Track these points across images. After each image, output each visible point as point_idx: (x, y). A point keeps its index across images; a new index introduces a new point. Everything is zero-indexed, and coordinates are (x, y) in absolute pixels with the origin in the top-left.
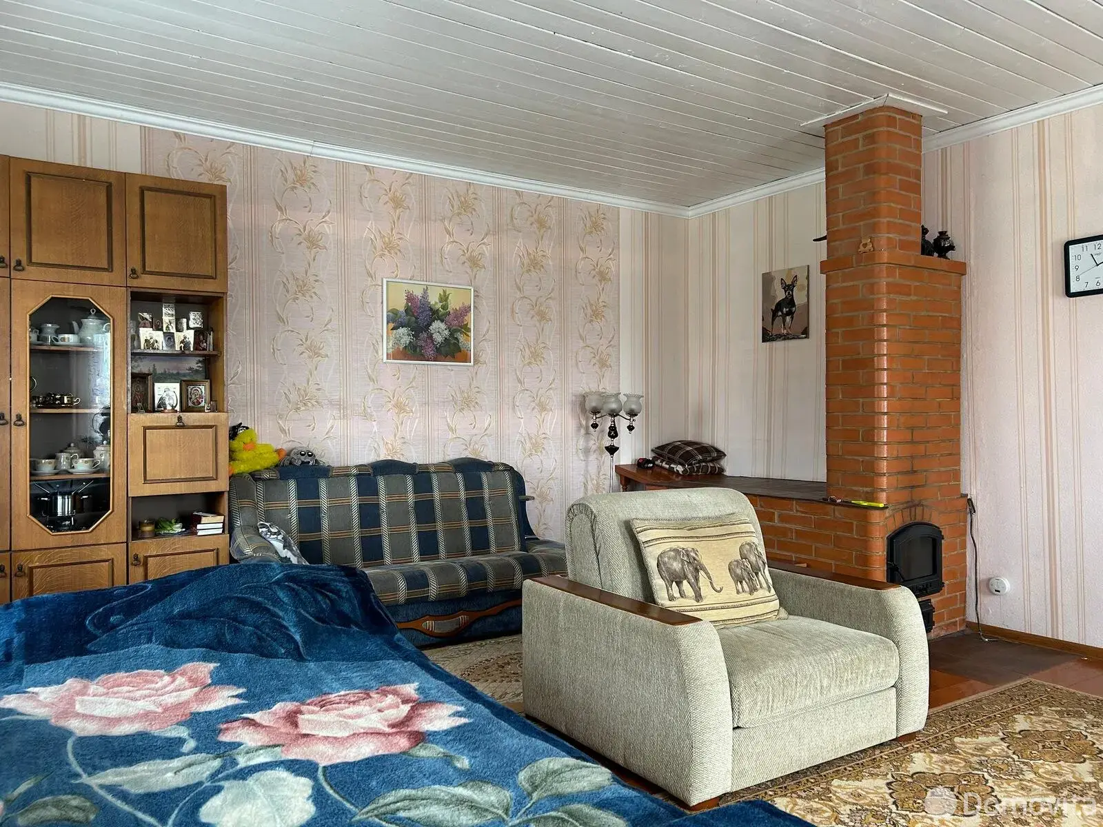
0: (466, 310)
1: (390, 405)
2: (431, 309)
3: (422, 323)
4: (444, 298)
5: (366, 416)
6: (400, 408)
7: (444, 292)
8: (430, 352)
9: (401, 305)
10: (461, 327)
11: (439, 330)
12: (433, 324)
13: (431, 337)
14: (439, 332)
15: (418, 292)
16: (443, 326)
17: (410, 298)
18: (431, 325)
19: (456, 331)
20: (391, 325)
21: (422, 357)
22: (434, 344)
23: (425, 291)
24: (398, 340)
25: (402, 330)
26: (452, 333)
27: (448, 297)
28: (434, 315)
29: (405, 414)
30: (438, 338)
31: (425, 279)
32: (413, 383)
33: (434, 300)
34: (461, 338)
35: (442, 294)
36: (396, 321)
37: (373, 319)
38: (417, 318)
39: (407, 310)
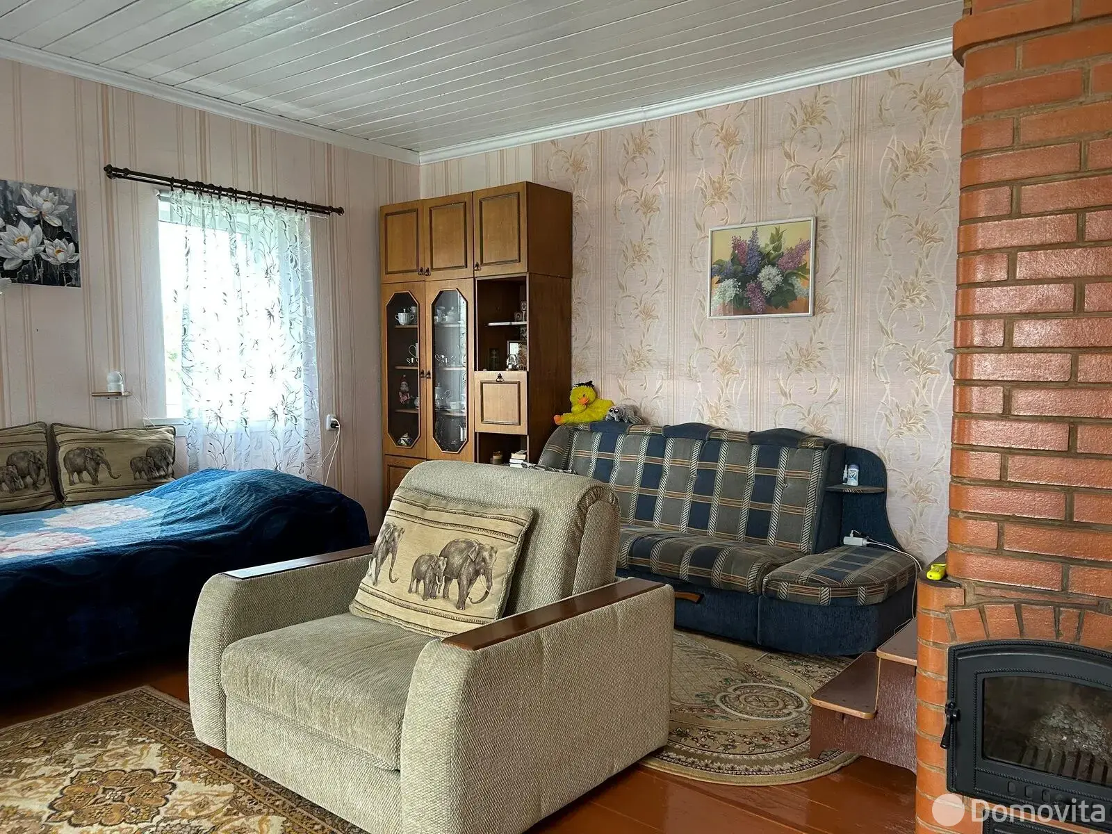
0: (804, 248)
1: (715, 365)
2: (760, 253)
3: (750, 271)
4: (777, 238)
5: (692, 377)
6: (726, 368)
7: (777, 230)
8: (759, 303)
9: (725, 254)
10: (798, 269)
11: (769, 277)
12: (763, 271)
13: (759, 286)
14: (769, 279)
15: (746, 237)
16: (774, 271)
17: (737, 245)
18: (760, 271)
19: (793, 274)
20: (716, 278)
21: (749, 311)
22: (763, 294)
23: (754, 233)
24: (723, 293)
25: (729, 282)
26: (786, 279)
27: (781, 236)
28: (766, 259)
29: (731, 374)
30: (768, 286)
31: (758, 220)
32: (741, 341)
33: (764, 242)
34: (798, 282)
35: (774, 233)
36: (719, 272)
37: (700, 275)
38: (744, 267)
39: (734, 259)
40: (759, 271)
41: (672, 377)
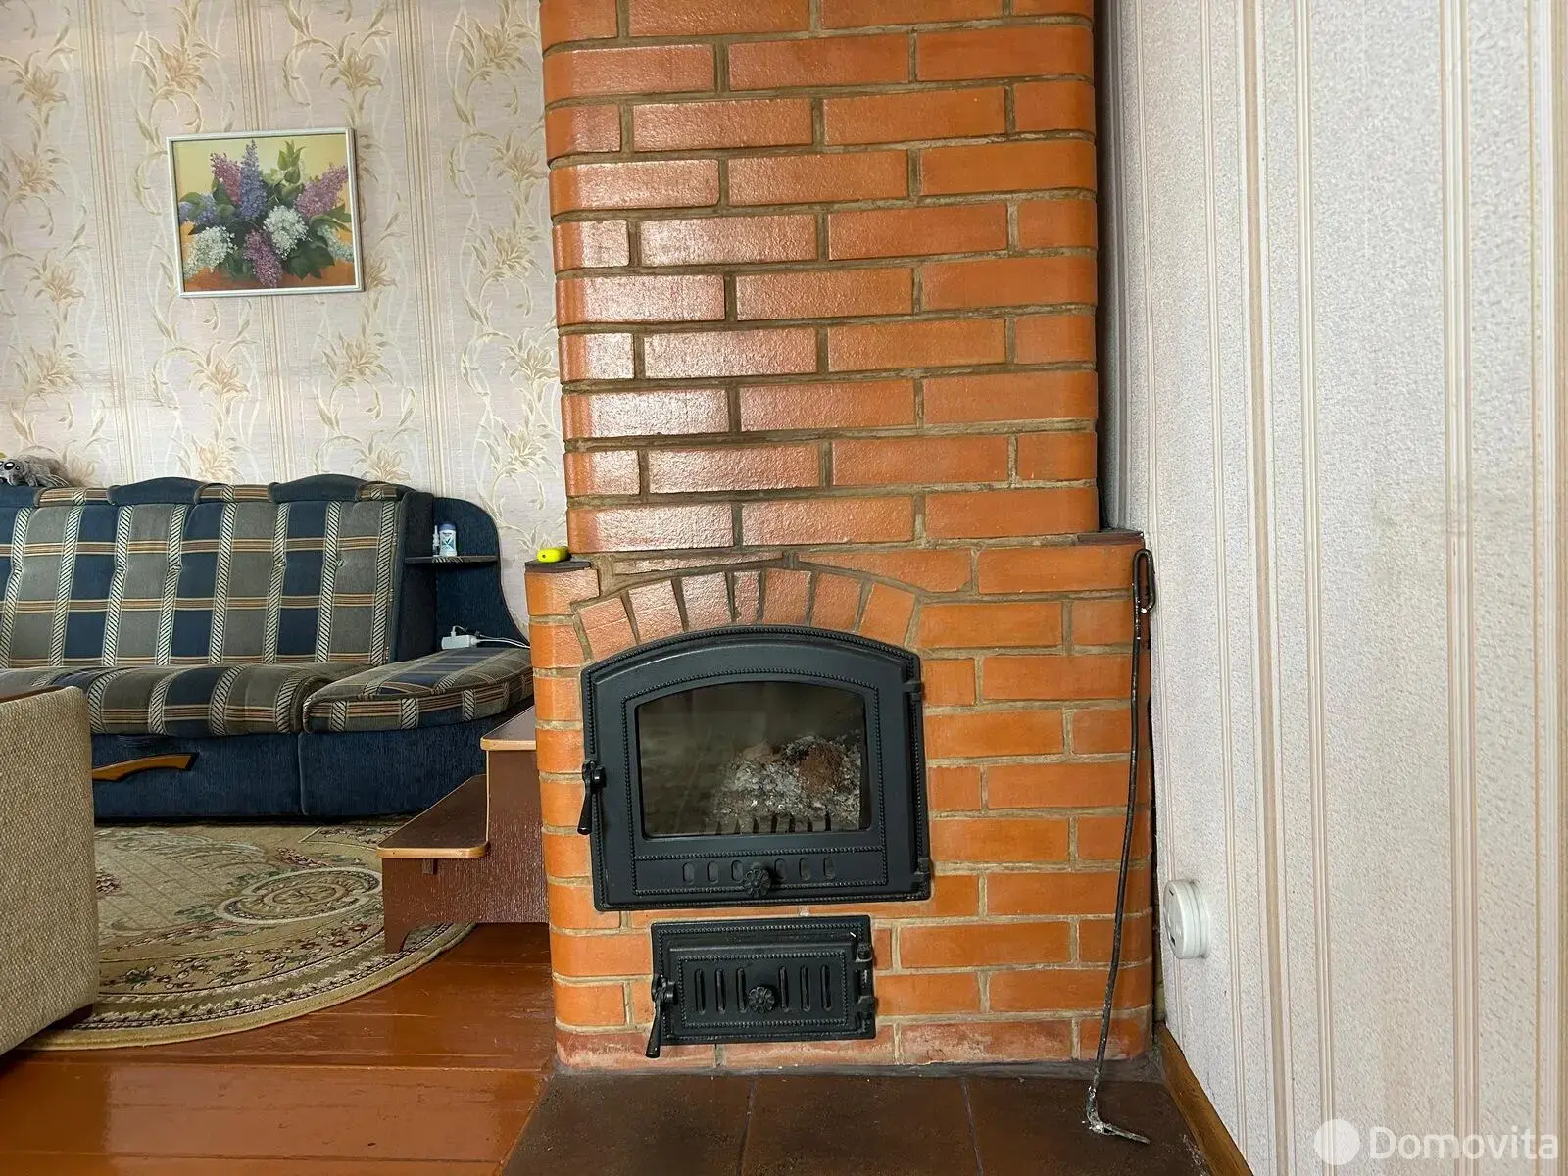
0: (339, 177)
1: (203, 378)
2: (264, 185)
3: (249, 215)
4: (290, 159)
5: (158, 400)
6: (224, 381)
7: (290, 147)
8: (269, 268)
9: (201, 182)
10: (332, 213)
11: (283, 225)
12: (272, 214)
13: (267, 239)
14: (284, 229)
15: (235, 155)
16: (291, 215)
17: (221, 169)
18: (266, 216)
19: (322, 222)
20: (189, 226)
21: (254, 283)
22: (275, 254)
23: (251, 150)
24: (204, 251)
25: (213, 233)
26: (312, 232)
27: (298, 156)
28: (275, 195)
29: (233, 393)
30: (284, 242)
31: (255, 126)
32: (245, 334)
33: (268, 165)
34: (332, 235)
35: (285, 150)
36: (193, 216)
37: (159, 218)
38: (237, 206)
39: (218, 194)
40: (264, 216)
41: (122, 402)
